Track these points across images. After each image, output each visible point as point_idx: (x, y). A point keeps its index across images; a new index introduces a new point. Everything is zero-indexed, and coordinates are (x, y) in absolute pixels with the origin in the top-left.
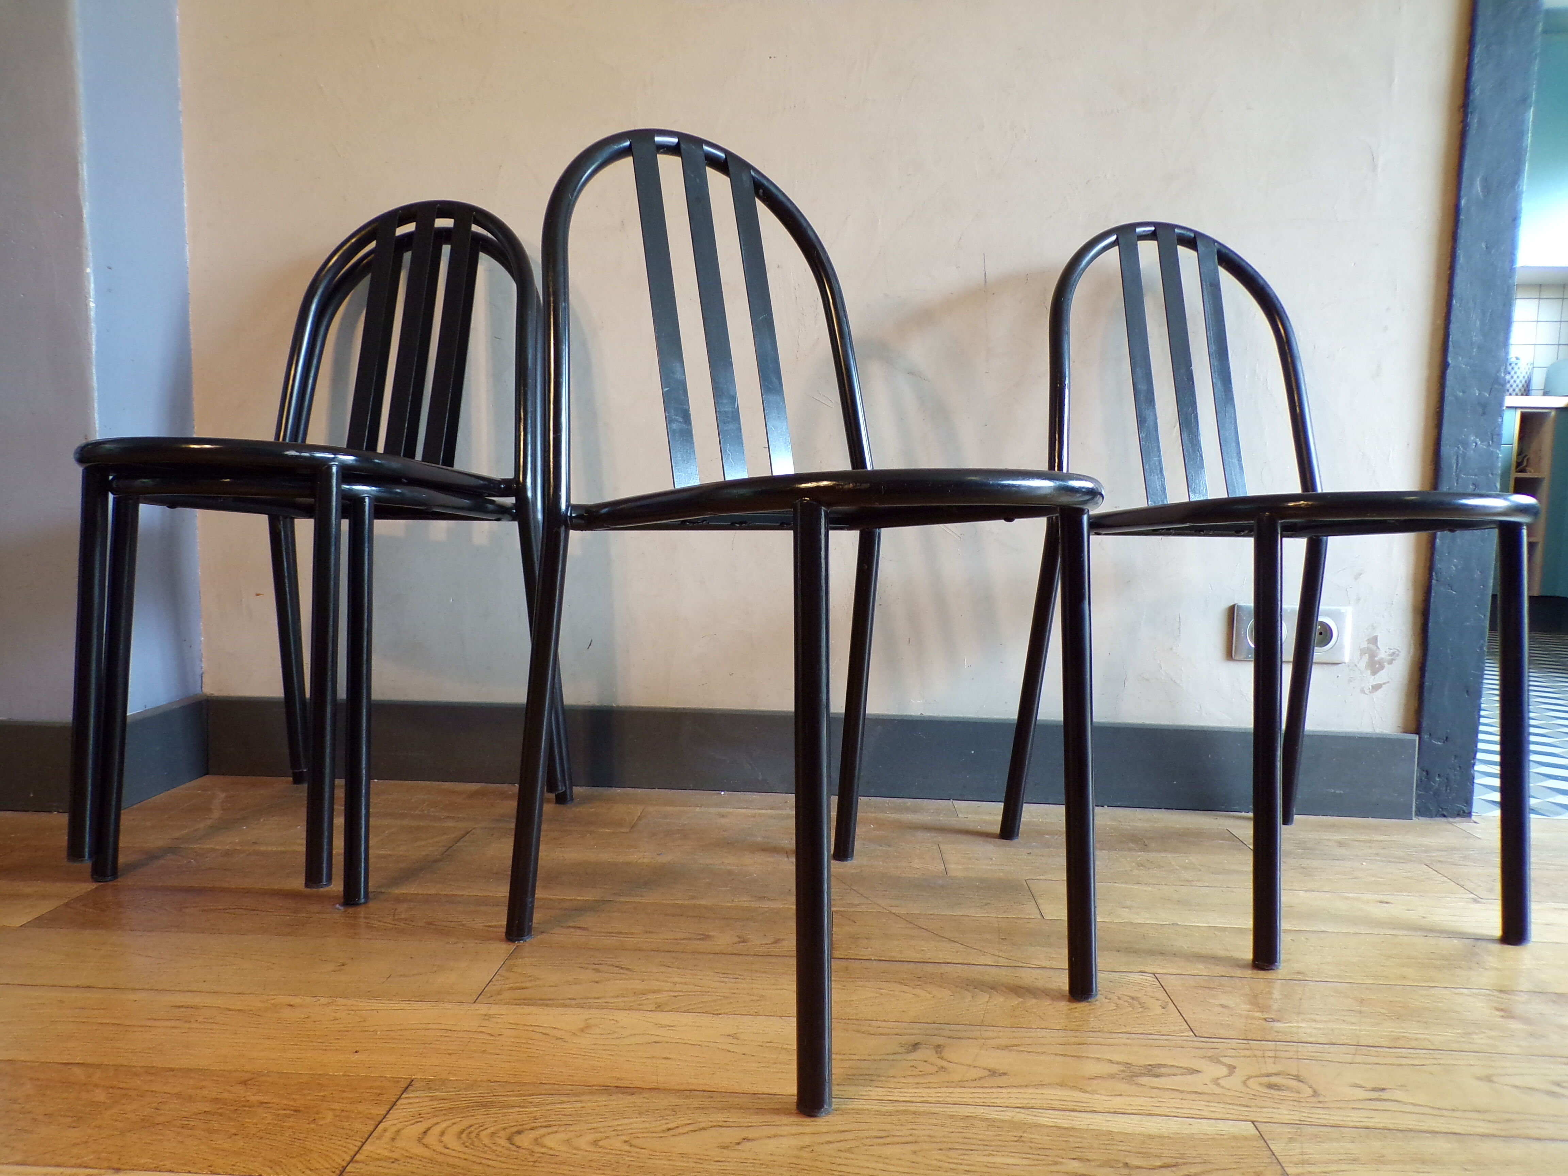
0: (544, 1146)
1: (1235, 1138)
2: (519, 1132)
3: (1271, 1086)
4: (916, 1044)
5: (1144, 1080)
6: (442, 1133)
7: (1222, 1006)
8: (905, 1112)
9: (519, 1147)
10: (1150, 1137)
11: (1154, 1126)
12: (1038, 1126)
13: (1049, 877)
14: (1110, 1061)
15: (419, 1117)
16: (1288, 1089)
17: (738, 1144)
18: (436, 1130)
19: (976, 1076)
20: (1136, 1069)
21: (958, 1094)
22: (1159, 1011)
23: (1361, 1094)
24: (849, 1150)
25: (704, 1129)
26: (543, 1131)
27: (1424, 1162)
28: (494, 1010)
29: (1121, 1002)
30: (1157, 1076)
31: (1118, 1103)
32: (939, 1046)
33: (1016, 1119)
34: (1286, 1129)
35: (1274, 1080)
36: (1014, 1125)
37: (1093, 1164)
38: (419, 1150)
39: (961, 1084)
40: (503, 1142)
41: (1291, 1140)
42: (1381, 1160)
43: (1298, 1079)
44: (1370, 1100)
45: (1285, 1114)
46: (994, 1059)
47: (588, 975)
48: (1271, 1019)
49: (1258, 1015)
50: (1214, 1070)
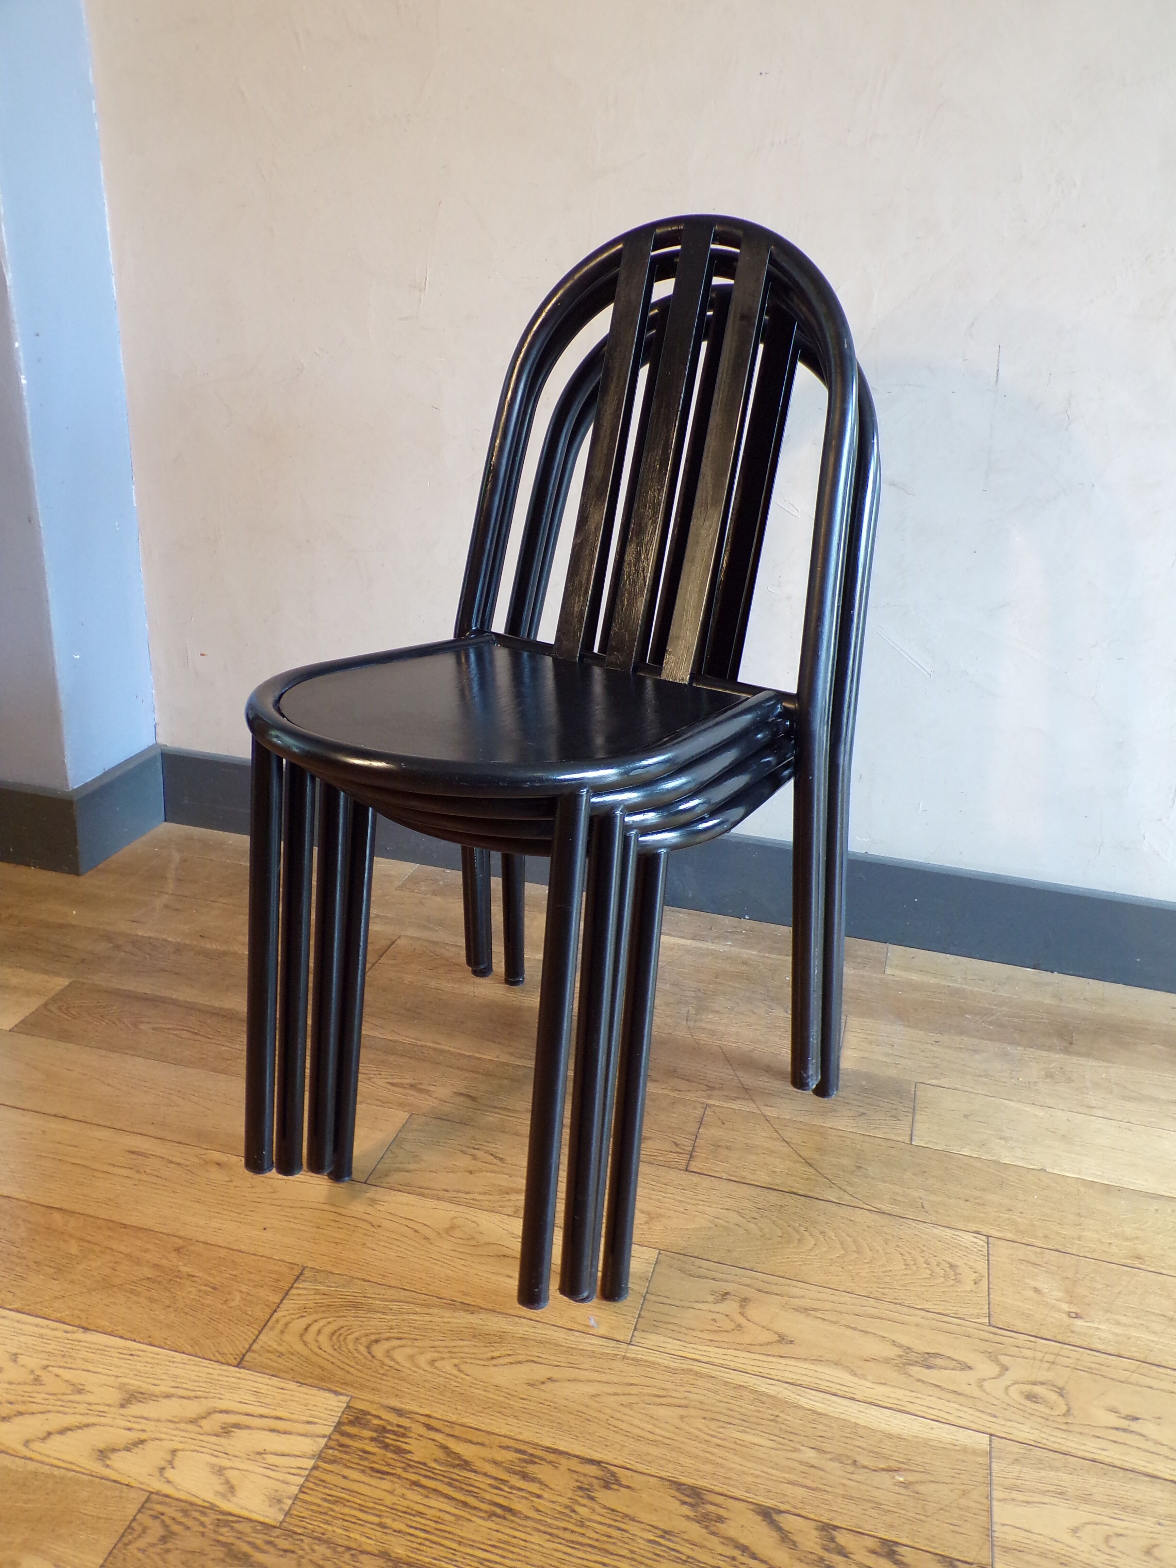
0: (393, 1359)
1: (965, 1450)
2: (376, 1341)
3: (1031, 1397)
4: (727, 1293)
5: (915, 1370)
6: (319, 1332)
7: (1036, 1290)
8: (690, 1371)
9: (374, 1357)
10: (890, 1436)
11: (899, 1424)
12: (798, 1407)
14: (894, 1343)
15: (303, 1311)
16: (1046, 1402)
17: (543, 1383)
18: (314, 1328)
19: (766, 1341)
20: (913, 1357)
21: (744, 1360)
22: (970, 1286)
23: (1113, 1420)
24: (630, 1405)
25: (520, 1362)
26: (395, 1343)
27: (1124, 1508)
29: (937, 1270)
30: (929, 1367)
31: (879, 1392)
32: (745, 1300)
33: (780, 1396)
34: (1016, 1448)
35: (1038, 1390)
36: (776, 1400)
37: (828, 1456)
38: (299, 1347)
39: (748, 1348)
40: (362, 1349)
41: (1016, 1461)
42: (1086, 1498)
43: (1061, 1392)
44: (1117, 1429)
45: (1025, 1431)
46: (788, 1324)
47: (465, 1161)
48: (1076, 1313)
49: (1065, 1307)
50: (986, 1368)
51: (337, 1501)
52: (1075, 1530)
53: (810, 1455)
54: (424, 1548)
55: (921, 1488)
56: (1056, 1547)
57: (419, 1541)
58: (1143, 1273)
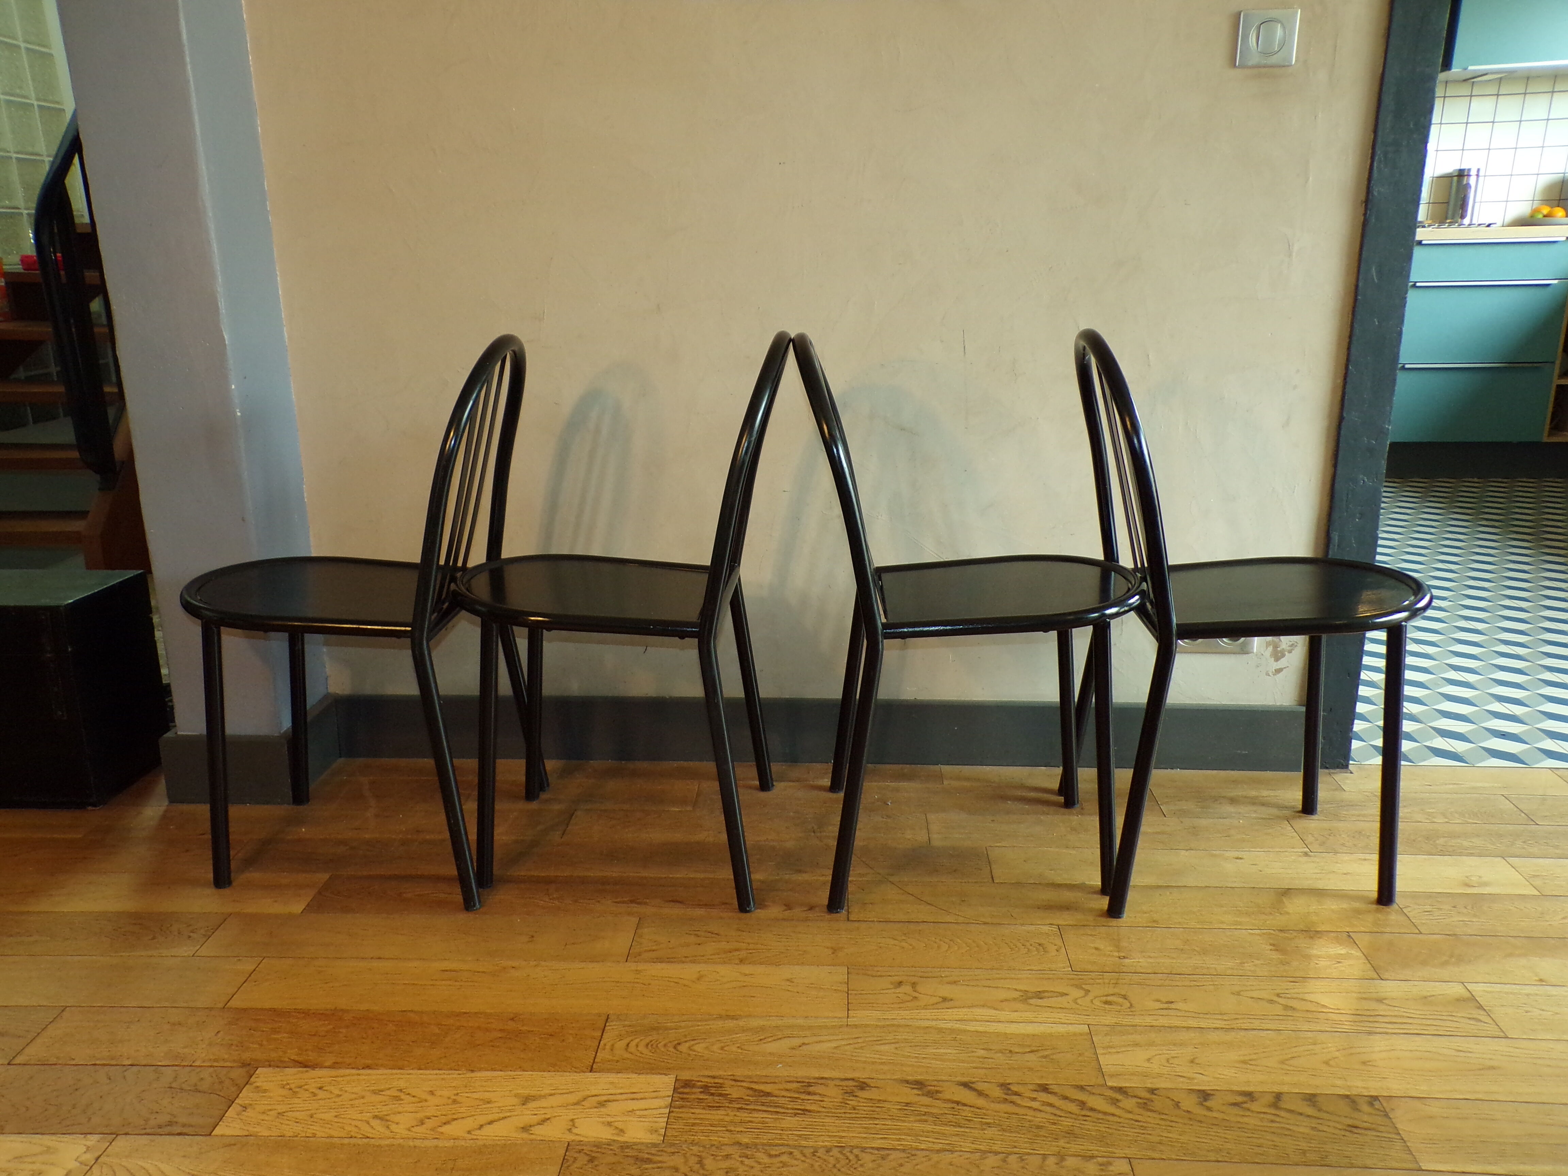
0: (694, 1051)
1: (1075, 1034)
2: (679, 1044)
3: (1106, 1003)
4: (901, 982)
5: (1032, 1001)
6: (637, 1046)
7: (1096, 949)
8: (893, 1025)
9: (681, 1052)
10: (1028, 1035)
11: (1030, 1029)
12: (965, 1031)
13: (1003, 844)
14: (1016, 990)
15: (620, 1037)
16: (1117, 1003)
17: (800, 1046)
18: (633, 1044)
19: (935, 1001)
20: (1030, 995)
21: (923, 1013)
22: (1054, 953)
23: (1158, 1005)
24: (861, 1048)
25: (780, 1039)
26: (692, 1043)
27: (1174, 1045)
28: (641, 967)
29: (1031, 947)
30: (1041, 998)
31: (1014, 1016)
32: (914, 983)
33: (954, 1027)
34: (1105, 1029)
35: (1109, 998)
36: (952, 1031)
37: (993, 1051)
38: (628, 1055)
39: (925, 1007)
40: (672, 1049)
41: (1106, 1035)
42: (1151, 1044)
43: (1125, 997)
44: (1162, 1009)
45: (1109, 1020)
46: (946, 991)
47: (692, 939)
48: (1124, 956)
49: (1116, 954)
50: (1076, 993)
51: (694, 1124)
52: (1149, 1060)
53: (982, 1053)
54: (760, 1136)
55: (1054, 1057)
56: (1139, 1069)
57: (757, 1134)
58: (1159, 929)
